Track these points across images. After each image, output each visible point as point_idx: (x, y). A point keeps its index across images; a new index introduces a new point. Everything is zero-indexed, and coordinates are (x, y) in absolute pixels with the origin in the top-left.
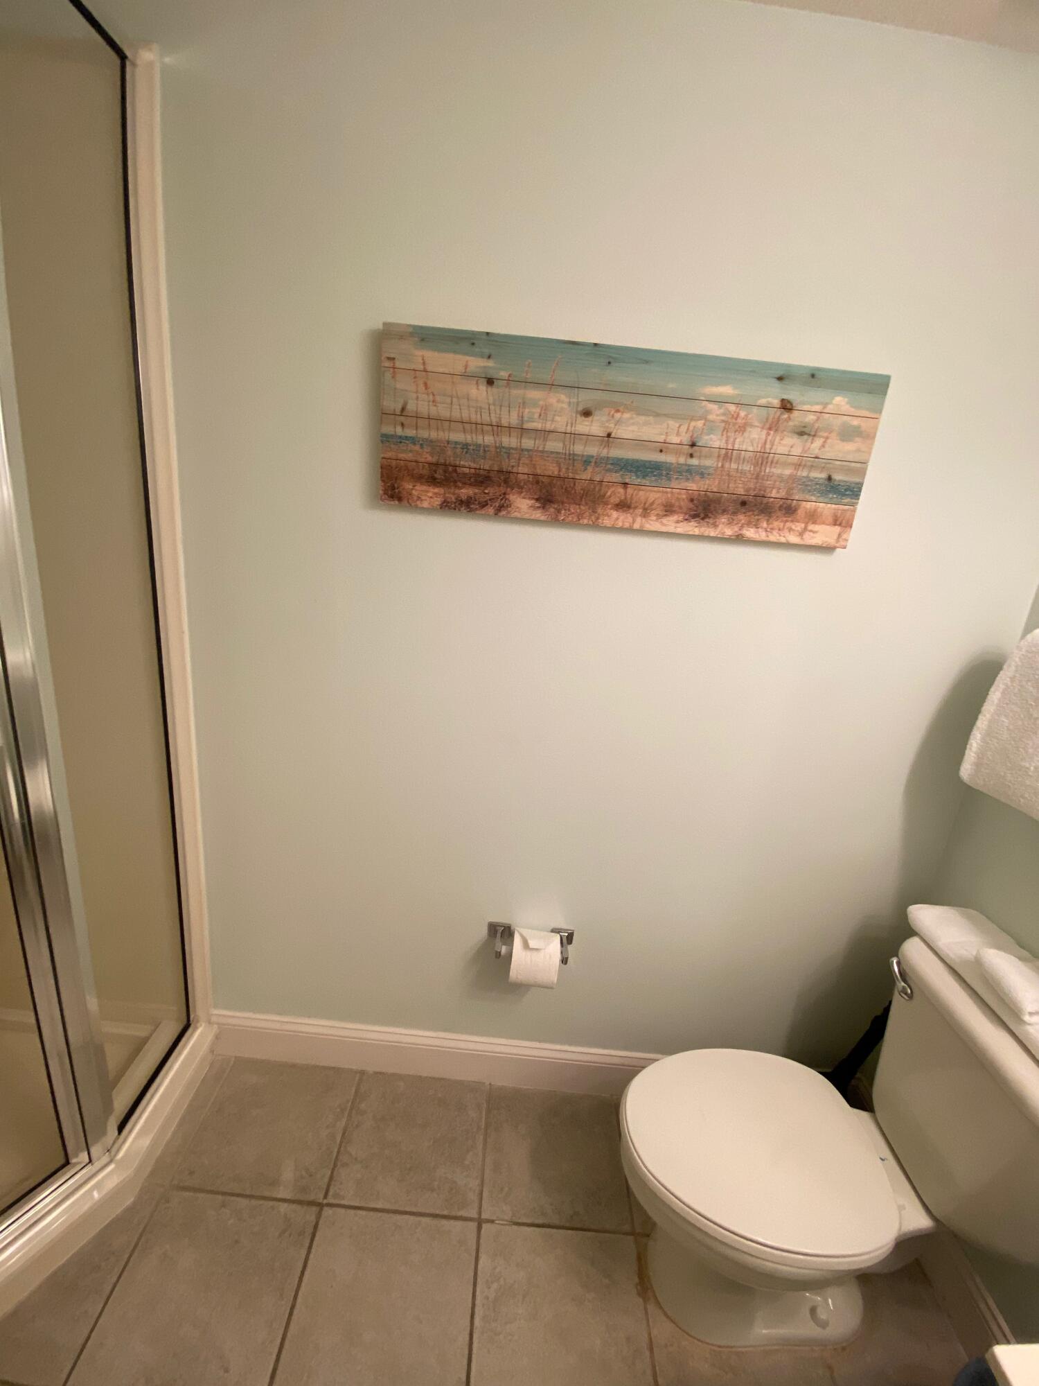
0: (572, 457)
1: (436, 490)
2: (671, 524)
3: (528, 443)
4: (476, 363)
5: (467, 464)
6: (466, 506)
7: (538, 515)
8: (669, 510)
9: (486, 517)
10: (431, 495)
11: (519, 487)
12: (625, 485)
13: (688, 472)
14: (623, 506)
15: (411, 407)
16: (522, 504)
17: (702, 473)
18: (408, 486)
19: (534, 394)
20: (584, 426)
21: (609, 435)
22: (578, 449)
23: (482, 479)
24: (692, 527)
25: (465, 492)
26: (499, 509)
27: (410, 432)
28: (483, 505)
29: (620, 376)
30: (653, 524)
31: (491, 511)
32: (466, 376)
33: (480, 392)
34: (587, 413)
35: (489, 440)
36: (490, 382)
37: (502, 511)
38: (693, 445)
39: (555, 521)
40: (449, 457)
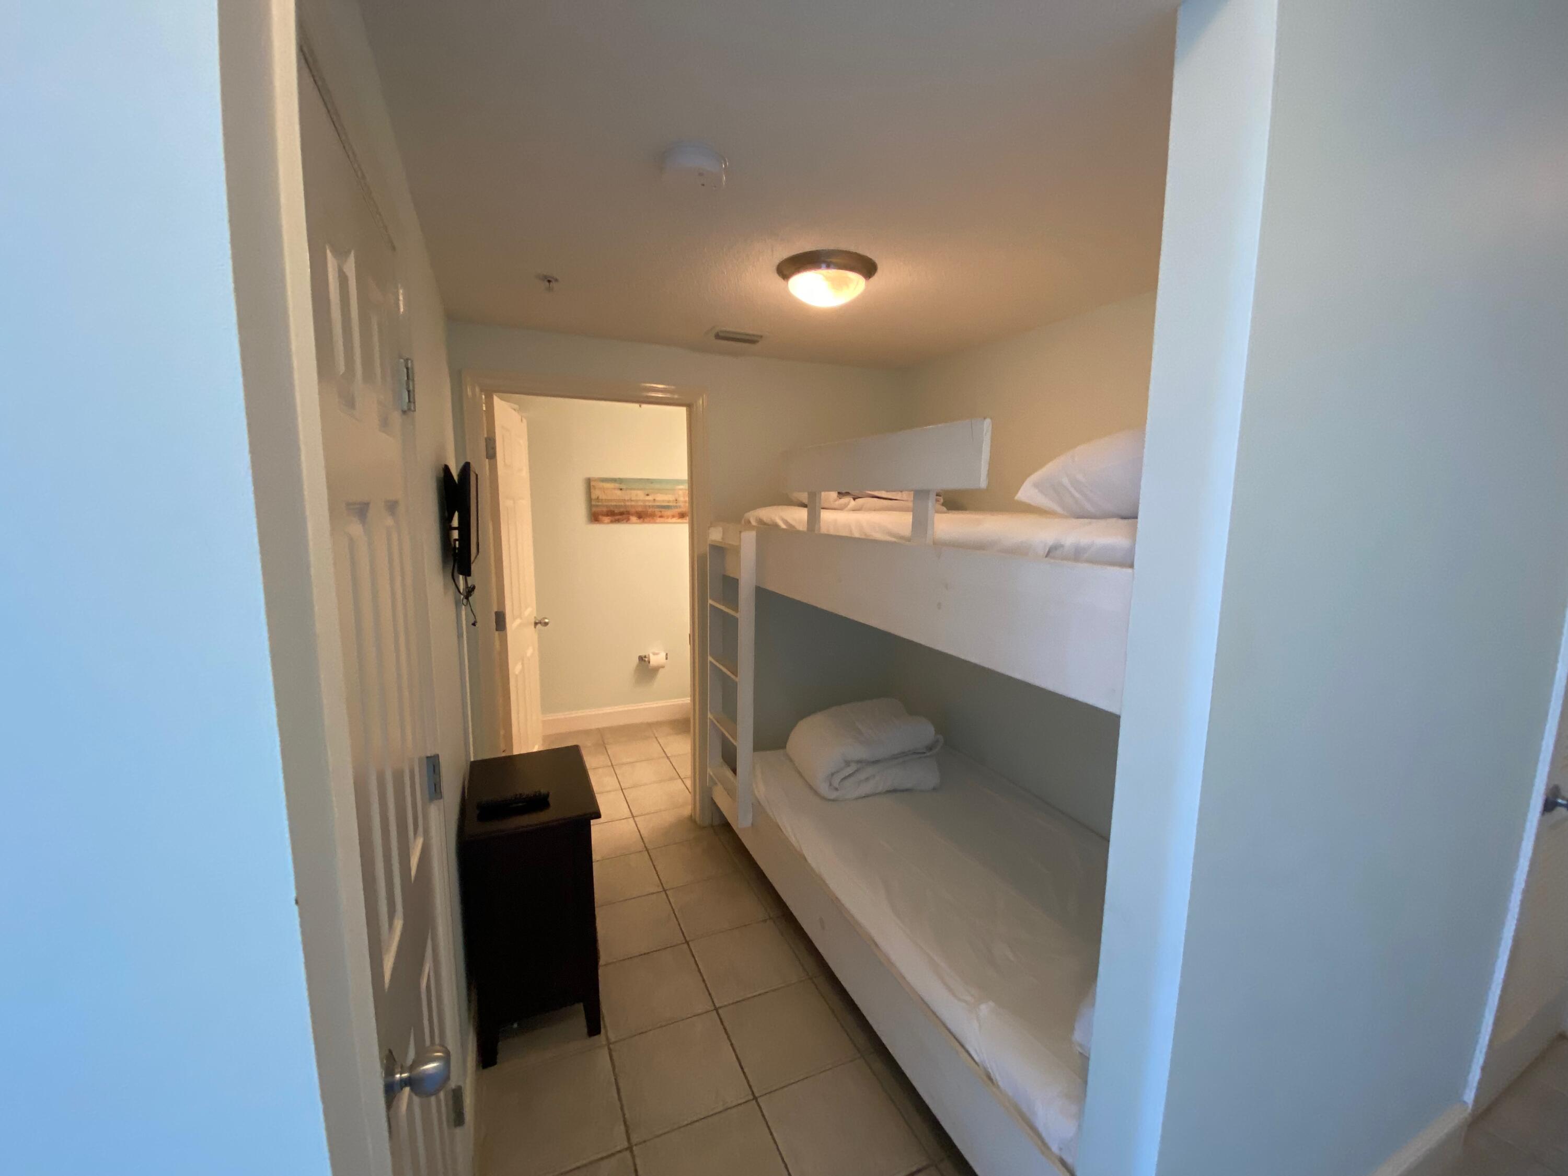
0: (645, 506)
1: (609, 517)
2: (674, 520)
3: (633, 503)
4: (617, 485)
5: (616, 511)
6: (618, 521)
7: (638, 521)
8: (673, 517)
9: (623, 523)
10: (607, 519)
11: (632, 515)
12: (661, 512)
13: (676, 507)
14: (661, 517)
15: (600, 498)
16: (634, 519)
17: (680, 507)
18: (600, 517)
19: (633, 492)
20: (648, 498)
21: (654, 500)
22: (647, 504)
23: (622, 514)
24: (680, 520)
25: (617, 517)
26: (627, 521)
27: (600, 504)
28: (623, 520)
29: (657, 486)
30: (670, 520)
31: (625, 521)
32: (614, 489)
33: (619, 492)
34: (648, 495)
35: (622, 504)
36: (621, 489)
37: (628, 520)
38: (676, 500)
39: (643, 522)
40: (612, 509)
